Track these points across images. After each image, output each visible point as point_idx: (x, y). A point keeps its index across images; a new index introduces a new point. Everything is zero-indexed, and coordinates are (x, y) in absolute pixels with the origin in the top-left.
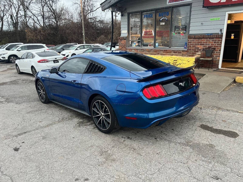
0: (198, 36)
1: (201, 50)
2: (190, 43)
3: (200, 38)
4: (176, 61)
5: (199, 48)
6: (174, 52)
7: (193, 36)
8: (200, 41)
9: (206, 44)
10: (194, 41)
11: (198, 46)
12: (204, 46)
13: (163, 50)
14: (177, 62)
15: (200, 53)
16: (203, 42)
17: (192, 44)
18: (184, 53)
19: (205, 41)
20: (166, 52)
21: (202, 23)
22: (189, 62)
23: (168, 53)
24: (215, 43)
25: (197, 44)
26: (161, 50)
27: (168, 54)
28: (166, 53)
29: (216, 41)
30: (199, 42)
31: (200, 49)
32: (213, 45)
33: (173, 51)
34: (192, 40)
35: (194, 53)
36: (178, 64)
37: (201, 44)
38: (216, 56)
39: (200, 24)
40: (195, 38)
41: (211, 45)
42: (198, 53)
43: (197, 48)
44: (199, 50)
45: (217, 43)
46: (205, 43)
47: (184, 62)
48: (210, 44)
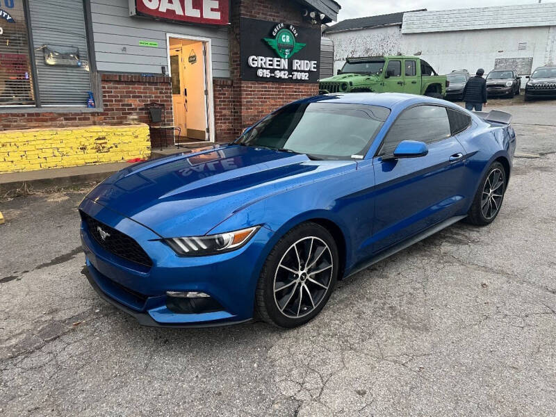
0: (128, 76)
1: (136, 109)
2: (108, 92)
3: (132, 82)
4: (104, 138)
5: (131, 105)
6: (66, 119)
7: (116, 76)
8: (130, 90)
9: (146, 97)
10: (117, 88)
11: (130, 101)
12: (143, 101)
13: (23, 115)
14: (106, 143)
15: (136, 117)
16: (139, 92)
17: (115, 97)
18: (96, 119)
19: (140, 88)
20: (36, 120)
21: (125, 48)
22: (136, 137)
23: (46, 121)
24: (161, 93)
25: (125, 97)
26: (17, 115)
27: (45, 124)
28: (40, 124)
29: (162, 89)
30: (130, 92)
31: (133, 107)
32: (159, 97)
33: (60, 115)
34: (111, 85)
35: (121, 118)
36: (111, 147)
37: (134, 97)
38: (168, 121)
39: (118, 49)
40: (119, 82)
41: (155, 97)
42: (131, 117)
43: (128, 105)
44: (133, 109)
45: (166, 93)
46: (142, 93)
47: (126, 139)
48: (153, 95)
